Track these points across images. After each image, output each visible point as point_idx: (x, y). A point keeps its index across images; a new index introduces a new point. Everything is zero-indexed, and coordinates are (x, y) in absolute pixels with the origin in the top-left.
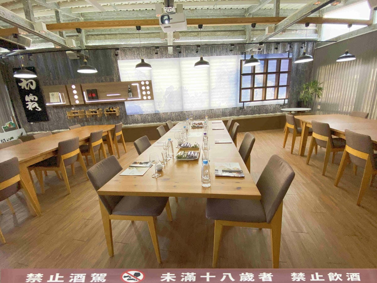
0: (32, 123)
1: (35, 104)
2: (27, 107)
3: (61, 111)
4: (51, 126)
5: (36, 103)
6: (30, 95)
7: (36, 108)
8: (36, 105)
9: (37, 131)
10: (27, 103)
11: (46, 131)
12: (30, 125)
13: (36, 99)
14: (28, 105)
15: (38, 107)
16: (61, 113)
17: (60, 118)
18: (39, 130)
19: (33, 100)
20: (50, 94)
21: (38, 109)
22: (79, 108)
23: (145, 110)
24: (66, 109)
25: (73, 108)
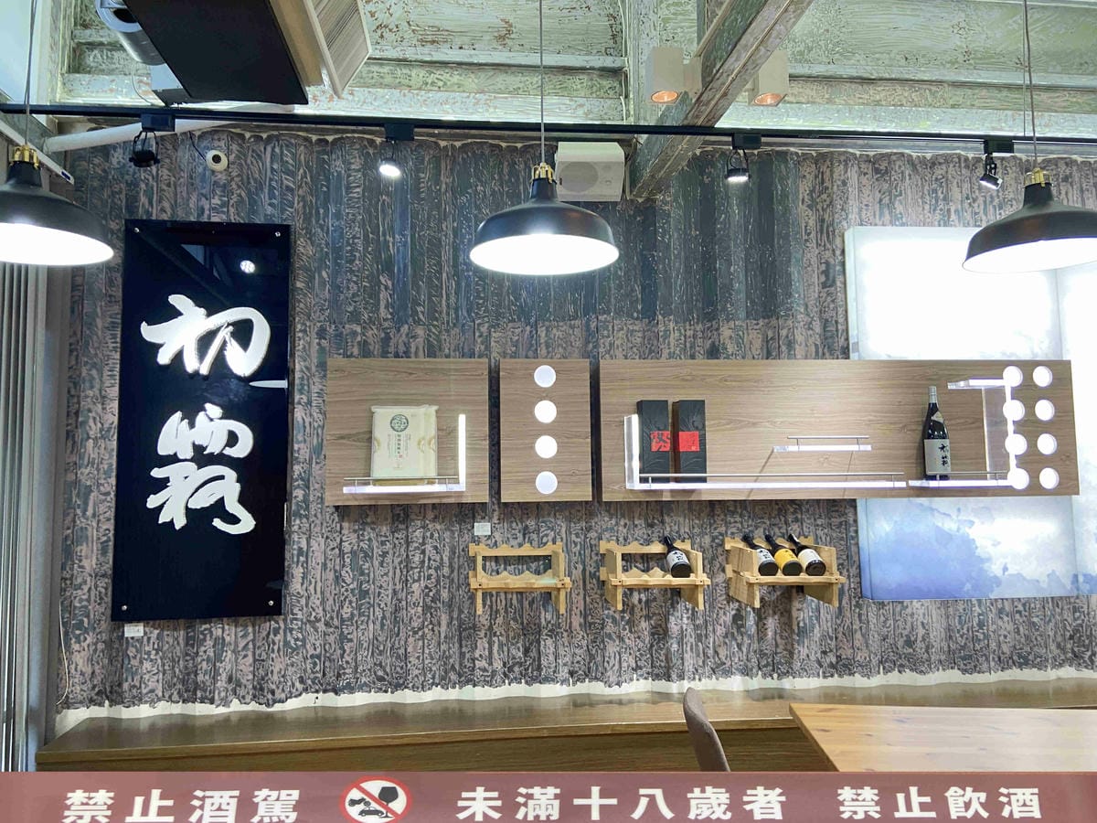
0: (134, 631)
1: (222, 477)
2: (153, 502)
4: (278, 664)
5: (231, 475)
6: (201, 417)
7: (219, 508)
8: (229, 488)
9: (152, 703)
10: (157, 473)
11: (226, 703)
12: (116, 649)
13: (243, 448)
14: (163, 484)
15: (233, 507)
16: (385, 554)
18: (171, 686)
19: (215, 447)
21: (234, 520)
23: (1005, 569)
24: (428, 534)
25: (482, 528)
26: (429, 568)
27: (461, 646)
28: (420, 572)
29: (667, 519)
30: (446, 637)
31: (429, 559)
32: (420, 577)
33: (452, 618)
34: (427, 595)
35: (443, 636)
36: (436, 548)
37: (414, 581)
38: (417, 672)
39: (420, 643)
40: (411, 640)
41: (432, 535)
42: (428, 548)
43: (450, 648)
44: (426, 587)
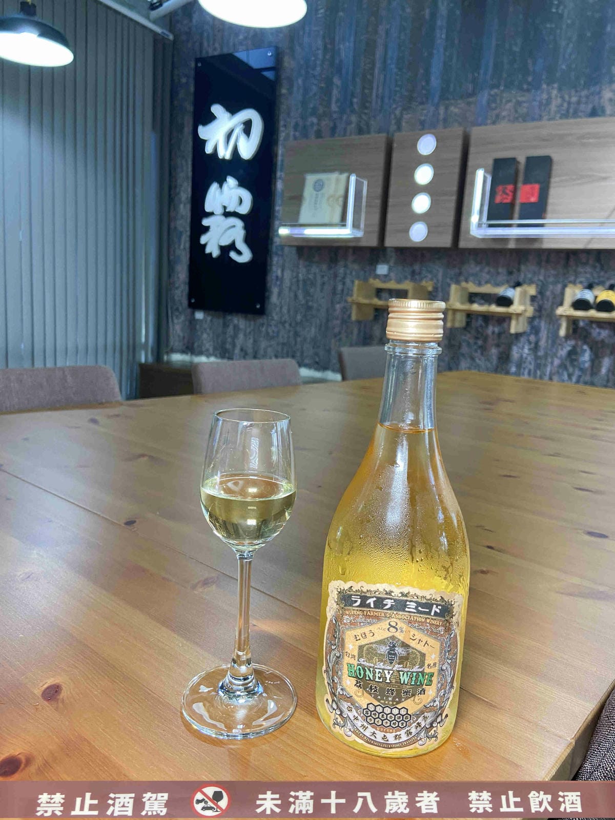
0: (199, 315)
1: (234, 226)
2: (203, 240)
3: (323, 277)
5: (239, 224)
6: (225, 186)
8: (238, 233)
9: (208, 356)
10: (205, 222)
12: (192, 322)
13: (245, 209)
14: (207, 229)
15: (240, 245)
17: (309, 308)
18: (215, 349)
19: (232, 207)
20: (311, 179)
21: (239, 253)
22: (413, 273)
24: (348, 271)
25: (382, 269)
28: (340, 297)
32: (340, 300)
37: (337, 303)
44: (344, 308)
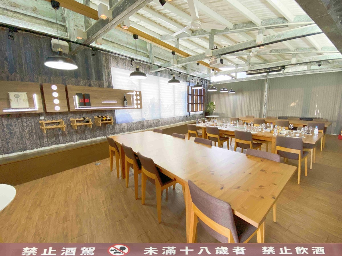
20: (12, 94)
22: (53, 118)
23: (134, 118)
24: (27, 120)
25: (42, 118)
26: (29, 126)
27: (40, 140)
28: (26, 127)
29: (83, 114)
30: (36, 139)
31: (29, 125)
32: (27, 128)
33: (36, 136)
34: (29, 132)
35: (35, 139)
36: (30, 122)
37: (25, 129)
38: (29, 147)
39: (29, 141)
40: (27, 141)
41: (28, 120)
42: (28, 122)
43: (37, 141)
44: (29, 130)
